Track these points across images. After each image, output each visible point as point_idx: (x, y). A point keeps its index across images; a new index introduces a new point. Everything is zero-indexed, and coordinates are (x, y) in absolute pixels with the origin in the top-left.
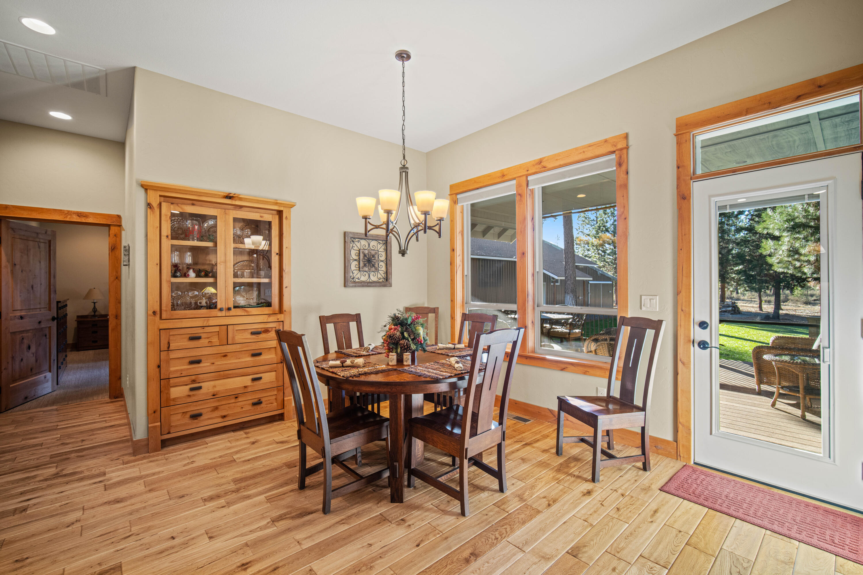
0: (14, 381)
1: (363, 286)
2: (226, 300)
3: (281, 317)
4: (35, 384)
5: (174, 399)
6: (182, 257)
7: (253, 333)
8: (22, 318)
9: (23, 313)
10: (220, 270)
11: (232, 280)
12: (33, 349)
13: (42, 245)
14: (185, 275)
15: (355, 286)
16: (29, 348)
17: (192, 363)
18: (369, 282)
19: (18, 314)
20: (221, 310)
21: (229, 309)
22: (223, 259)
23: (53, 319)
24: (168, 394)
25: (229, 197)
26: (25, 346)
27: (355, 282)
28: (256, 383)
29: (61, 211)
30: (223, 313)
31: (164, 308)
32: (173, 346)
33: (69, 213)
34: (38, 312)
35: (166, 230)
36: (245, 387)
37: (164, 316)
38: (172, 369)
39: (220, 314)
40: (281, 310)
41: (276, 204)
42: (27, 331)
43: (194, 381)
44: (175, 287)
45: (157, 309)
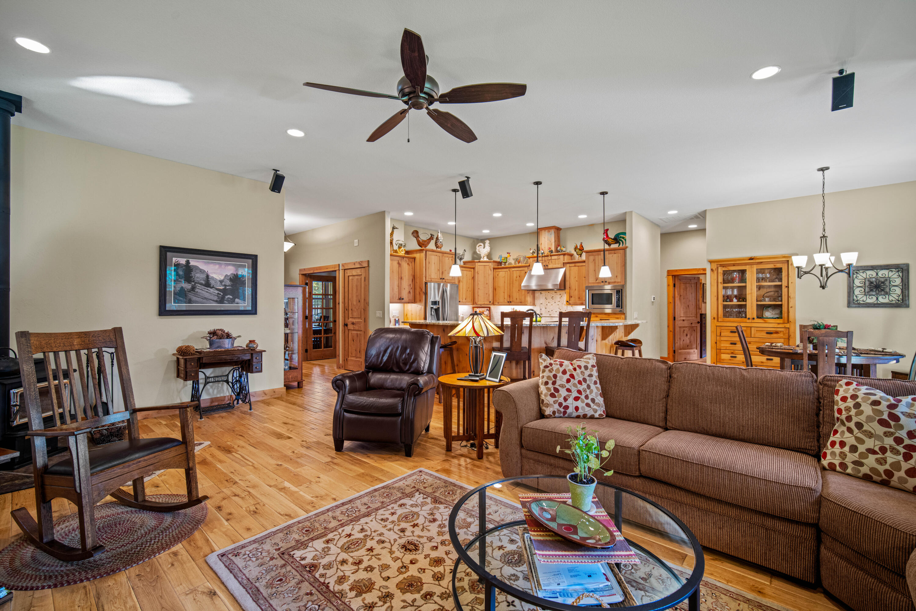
0: (681, 349)
1: (868, 307)
2: (752, 313)
3: (787, 325)
4: (689, 353)
5: (723, 360)
6: (733, 292)
7: (767, 333)
8: (683, 320)
9: (684, 318)
10: (748, 297)
11: (755, 303)
12: (689, 336)
13: (693, 285)
14: (732, 301)
15: (859, 307)
16: (687, 335)
17: (732, 344)
18: (877, 304)
19: (682, 318)
20: (749, 319)
21: (753, 319)
22: (750, 292)
23: (698, 322)
24: (720, 356)
25: (751, 259)
26: (685, 334)
27: (859, 304)
28: (769, 361)
29: (696, 269)
30: (750, 321)
31: (719, 316)
32: (722, 334)
33: (699, 269)
34: (691, 318)
35: (721, 279)
36: (762, 362)
37: (719, 320)
38: (722, 345)
39: (748, 321)
40: (788, 321)
41: (784, 257)
42: (686, 327)
43: (732, 353)
44: (725, 307)
45: (716, 317)
